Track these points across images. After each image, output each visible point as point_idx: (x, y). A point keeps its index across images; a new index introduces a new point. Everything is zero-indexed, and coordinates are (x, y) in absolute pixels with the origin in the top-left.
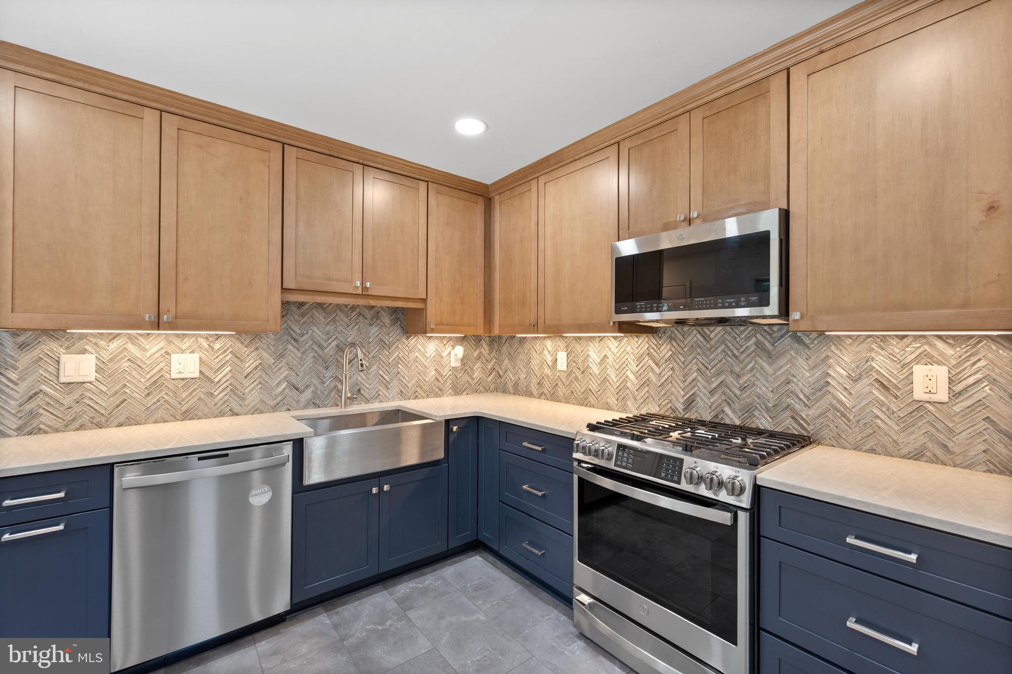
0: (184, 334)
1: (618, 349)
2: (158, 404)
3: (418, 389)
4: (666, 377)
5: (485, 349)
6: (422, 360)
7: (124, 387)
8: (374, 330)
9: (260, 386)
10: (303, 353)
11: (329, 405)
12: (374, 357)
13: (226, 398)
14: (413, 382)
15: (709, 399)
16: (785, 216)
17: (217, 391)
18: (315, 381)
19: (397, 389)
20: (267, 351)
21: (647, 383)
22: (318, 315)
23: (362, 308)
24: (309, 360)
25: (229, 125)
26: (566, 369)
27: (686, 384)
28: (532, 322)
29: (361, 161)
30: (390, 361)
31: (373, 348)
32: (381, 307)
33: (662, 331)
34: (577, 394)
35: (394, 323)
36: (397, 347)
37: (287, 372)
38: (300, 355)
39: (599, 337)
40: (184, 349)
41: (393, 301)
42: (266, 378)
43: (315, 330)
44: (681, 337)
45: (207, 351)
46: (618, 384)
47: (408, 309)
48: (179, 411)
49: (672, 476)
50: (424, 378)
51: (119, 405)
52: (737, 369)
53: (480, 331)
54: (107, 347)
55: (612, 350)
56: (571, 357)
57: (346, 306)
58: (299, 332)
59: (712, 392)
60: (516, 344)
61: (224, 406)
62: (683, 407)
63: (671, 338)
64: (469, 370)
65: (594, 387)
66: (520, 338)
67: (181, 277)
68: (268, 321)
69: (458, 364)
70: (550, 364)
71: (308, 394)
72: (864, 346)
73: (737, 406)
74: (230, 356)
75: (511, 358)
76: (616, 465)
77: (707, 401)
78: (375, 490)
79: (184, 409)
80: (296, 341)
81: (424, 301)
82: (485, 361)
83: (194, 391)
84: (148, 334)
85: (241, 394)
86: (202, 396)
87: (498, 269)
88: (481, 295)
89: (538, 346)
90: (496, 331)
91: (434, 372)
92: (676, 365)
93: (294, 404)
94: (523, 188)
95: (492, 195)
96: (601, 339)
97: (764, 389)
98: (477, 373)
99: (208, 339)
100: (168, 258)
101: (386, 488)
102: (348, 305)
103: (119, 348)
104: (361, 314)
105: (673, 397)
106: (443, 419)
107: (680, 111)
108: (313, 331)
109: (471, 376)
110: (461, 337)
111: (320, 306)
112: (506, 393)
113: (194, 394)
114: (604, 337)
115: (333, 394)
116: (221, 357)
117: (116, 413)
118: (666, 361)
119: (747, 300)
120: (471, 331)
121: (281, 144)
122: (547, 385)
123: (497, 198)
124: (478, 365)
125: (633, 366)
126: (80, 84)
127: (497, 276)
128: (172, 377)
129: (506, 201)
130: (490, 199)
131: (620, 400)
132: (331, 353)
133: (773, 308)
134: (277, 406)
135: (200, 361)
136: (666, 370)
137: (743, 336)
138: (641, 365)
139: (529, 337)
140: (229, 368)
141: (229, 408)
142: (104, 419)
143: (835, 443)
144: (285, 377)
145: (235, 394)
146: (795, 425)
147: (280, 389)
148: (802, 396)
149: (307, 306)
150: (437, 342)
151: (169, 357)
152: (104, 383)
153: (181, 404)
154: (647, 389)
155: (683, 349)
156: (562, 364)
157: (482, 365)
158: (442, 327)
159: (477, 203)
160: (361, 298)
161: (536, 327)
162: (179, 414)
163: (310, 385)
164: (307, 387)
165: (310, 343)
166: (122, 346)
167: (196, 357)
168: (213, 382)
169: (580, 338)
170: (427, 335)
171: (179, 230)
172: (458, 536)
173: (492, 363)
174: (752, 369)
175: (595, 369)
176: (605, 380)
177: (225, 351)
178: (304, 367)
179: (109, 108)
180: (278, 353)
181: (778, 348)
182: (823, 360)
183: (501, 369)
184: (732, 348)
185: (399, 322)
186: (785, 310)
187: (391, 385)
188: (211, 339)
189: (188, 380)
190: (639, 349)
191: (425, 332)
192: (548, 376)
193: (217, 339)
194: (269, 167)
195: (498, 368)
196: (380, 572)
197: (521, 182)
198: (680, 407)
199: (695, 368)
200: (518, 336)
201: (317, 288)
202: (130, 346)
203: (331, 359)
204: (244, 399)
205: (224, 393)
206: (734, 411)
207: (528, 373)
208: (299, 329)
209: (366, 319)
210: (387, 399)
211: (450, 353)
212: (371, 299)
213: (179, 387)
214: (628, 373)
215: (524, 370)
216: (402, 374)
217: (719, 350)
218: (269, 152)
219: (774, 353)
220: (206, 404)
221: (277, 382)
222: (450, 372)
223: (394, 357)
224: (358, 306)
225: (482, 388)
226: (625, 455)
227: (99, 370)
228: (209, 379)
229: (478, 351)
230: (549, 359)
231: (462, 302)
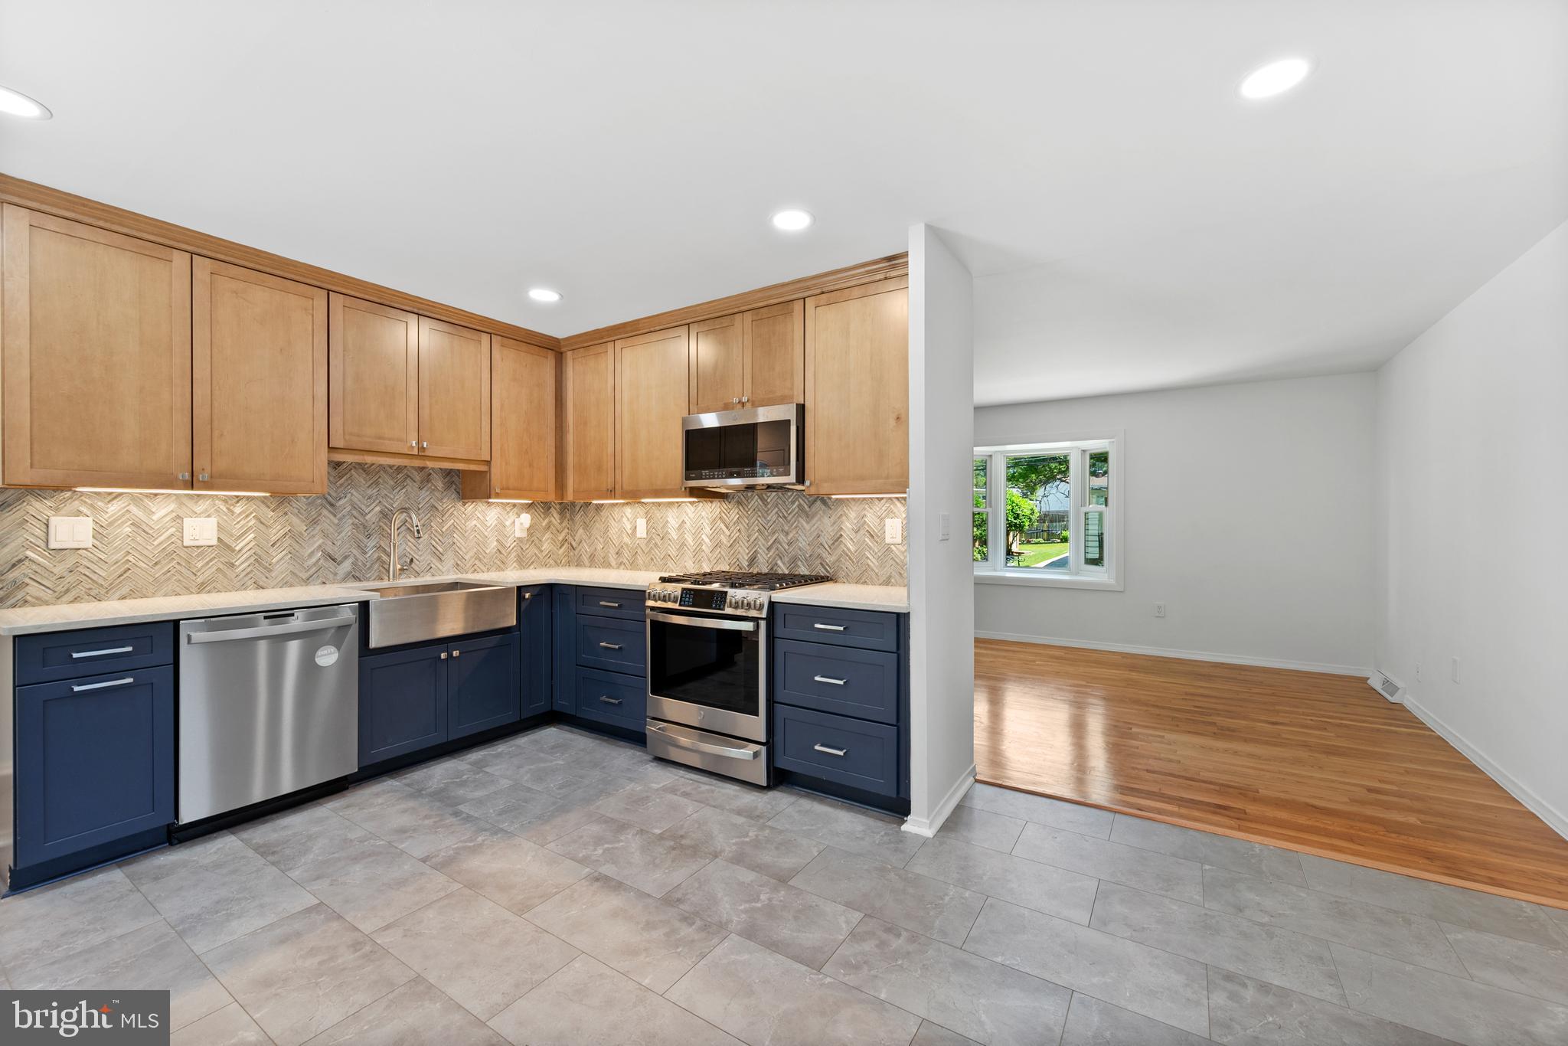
0: (198, 496)
1: (694, 514)
2: (169, 574)
3: (476, 562)
4: (734, 538)
5: (555, 517)
6: (482, 529)
7: (127, 555)
8: (424, 493)
9: (290, 556)
10: (340, 519)
11: (373, 578)
12: (424, 526)
13: (249, 569)
14: (471, 554)
15: (767, 555)
16: (801, 409)
17: (239, 561)
18: (355, 551)
19: (453, 561)
20: (298, 516)
21: (718, 545)
22: (358, 477)
23: (410, 469)
24: (348, 528)
25: (268, 270)
26: (645, 536)
27: (750, 543)
28: (609, 487)
29: (416, 310)
30: (444, 530)
31: (423, 515)
32: (433, 469)
33: (731, 497)
34: (657, 561)
35: (448, 486)
36: (452, 514)
37: (321, 541)
38: (336, 521)
39: (677, 503)
40: (198, 512)
41: (453, 462)
42: (297, 547)
43: (355, 493)
44: (745, 502)
45: (226, 515)
46: (694, 548)
47: (464, 471)
48: (194, 583)
49: (720, 606)
50: (484, 549)
51: (122, 575)
52: (786, 528)
53: (551, 497)
54: (105, 509)
55: (689, 515)
56: (651, 524)
57: (391, 467)
58: (334, 495)
59: (769, 549)
60: (592, 512)
61: (246, 579)
62: (747, 564)
63: (739, 503)
64: (537, 541)
65: (673, 552)
66: (596, 505)
67: (216, 433)
68: (313, 482)
69: (524, 535)
70: (630, 532)
71: (347, 566)
72: (862, 506)
73: (786, 559)
74: (253, 521)
75: (586, 527)
76: (680, 605)
77: (765, 557)
78: (443, 656)
79: (199, 580)
80: (332, 505)
81: (488, 463)
82: (555, 531)
83: (211, 560)
84: (156, 495)
85: (267, 565)
86: (221, 566)
87: (571, 430)
88: (552, 458)
89: (616, 512)
90: (570, 497)
91: (495, 543)
92: (742, 528)
93: (331, 576)
94: (599, 349)
95: (563, 350)
96: (679, 504)
97: (804, 543)
98: (546, 545)
99: (227, 502)
100: (201, 413)
101: (456, 653)
102: (394, 466)
103: (120, 511)
104: (408, 476)
105: (740, 556)
106: (515, 585)
107: (736, 310)
108: (352, 495)
109: (539, 548)
110: (527, 504)
111: (361, 466)
112: (581, 566)
113: (211, 564)
114: (682, 502)
115: (376, 566)
116: (242, 523)
117: (118, 585)
118: (734, 524)
119: (777, 471)
120: (541, 497)
121: (326, 291)
122: (626, 553)
123: (569, 354)
124: (547, 535)
125: (707, 530)
126: (101, 223)
127: (570, 438)
128: (185, 544)
129: (580, 359)
130: (562, 353)
131: (696, 562)
132: (373, 520)
133: (792, 478)
134: (311, 579)
135: (218, 526)
136: (735, 532)
137: (790, 500)
138: (714, 528)
139: (607, 504)
140: (252, 535)
141: (253, 580)
142: (103, 591)
143: (845, 580)
144: (320, 546)
145: (260, 564)
146: (822, 569)
147: (314, 560)
148: (827, 547)
149: (345, 465)
150: (499, 509)
151: (180, 522)
152: (103, 550)
153: (196, 575)
154: (719, 550)
155: (747, 512)
156: (642, 532)
157: (551, 536)
158: (507, 491)
159: (547, 358)
160: (416, 459)
161: (613, 493)
162: (193, 586)
163: (349, 556)
164: (346, 558)
165: (349, 508)
166: (125, 507)
167: (213, 521)
168: (233, 550)
169: (659, 504)
170: (490, 500)
171: (213, 382)
172: (531, 707)
173: (563, 534)
174: (796, 527)
175: (674, 535)
176: (683, 545)
177: (247, 516)
178: (343, 534)
179: (134, 250)
180: (311, 519)
181: (813, 510)
182: (839, 518)
183: (575, 540)
184: (783, 510)
185: (454, 486)
186: (801, 478)
187: (445, 556)
188: (230, 502)
189: (202, 548)
190: (713, 513)
191: (489, 497)
192: (627, 545)
193: (238, 502)
194: (313, 316)
195: (570, 539)
196: (449, 740)
197: (596, 342)
198: (745, 564)
199: (756, 528)
200: (595, 502)
201: (368, 447)
202: (133, 509)
203: (373, 526)
204: (272, 571)
205: (246, 564)
206: (784, 563)
207: (606, 543)
208: (336, 492)
209: (414, 481)
210: (441, 573)
211: (514, 522)
212: (429, 461)
213: (194, 555)
214: (704, 537)
215: (601, 540)
216: (458, 544)
217: (774, 512)
218: (313, 299)
219: (810, 513)
220: (225, 576)
221: (310, 551)
222: (515, 543)
223: (448, 525)
224: (406, 467)
225: (552, 562)
226: (688, 596)
227: (97, 535)
228: (229, 547)
229: (547, 521)
230: (628, 527)
231: (531, 465)
